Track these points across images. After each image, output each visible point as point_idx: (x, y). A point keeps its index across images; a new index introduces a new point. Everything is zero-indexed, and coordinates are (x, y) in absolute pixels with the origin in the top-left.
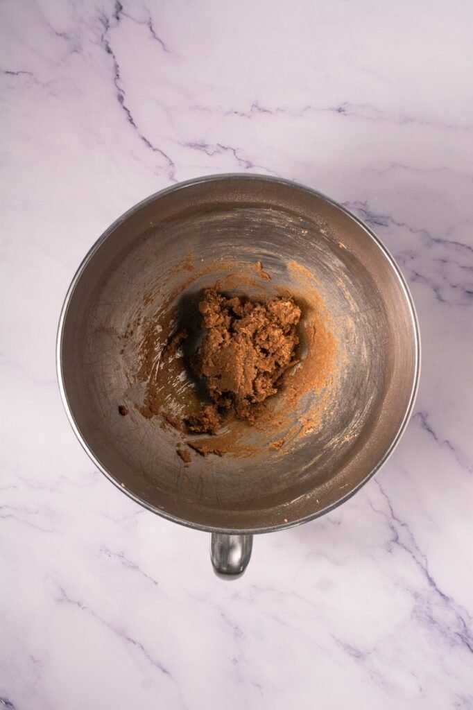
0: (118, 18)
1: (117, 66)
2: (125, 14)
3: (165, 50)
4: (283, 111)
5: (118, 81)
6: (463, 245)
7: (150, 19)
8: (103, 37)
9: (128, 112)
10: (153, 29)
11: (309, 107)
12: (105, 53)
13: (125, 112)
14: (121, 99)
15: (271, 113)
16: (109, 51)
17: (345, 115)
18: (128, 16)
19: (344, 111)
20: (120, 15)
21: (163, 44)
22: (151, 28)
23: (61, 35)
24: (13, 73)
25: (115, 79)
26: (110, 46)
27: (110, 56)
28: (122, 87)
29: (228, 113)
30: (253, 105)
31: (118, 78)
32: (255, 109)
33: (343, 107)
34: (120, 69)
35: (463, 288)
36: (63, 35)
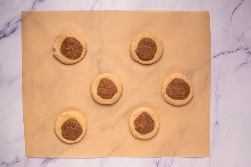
0: (248, 53)
1: (233, 52)
2: (249, 55)
3: (237, 68)
4: (217, 105)
5: (228, 52)
6: (173, 161)
7: (248, 63)
8: (242, 48)
9: (218, 56)
10: (244, 64)
11: (218, 113)
12: (237, 49)
13: (218, 54)
14: (222, 53)
15: (217, 101)
16: (237, 50)
17: (215, 125)
18: (249, 56)
19: (217, 124)
20: (249, 54)
21: (239, 67)
22: (245, 63)
23: (243, 35)
24: (231, 19)
25: (229, 52)
26: (239, 50)
27: (236, 50)
28: (226, 54)
29: (217, 87)
30: (219, 95)
31: (229, 53)
32: (218, 96)
33: (218, 124)
34: (232, 53)
35: (159, 161)
36: (243, 36)
